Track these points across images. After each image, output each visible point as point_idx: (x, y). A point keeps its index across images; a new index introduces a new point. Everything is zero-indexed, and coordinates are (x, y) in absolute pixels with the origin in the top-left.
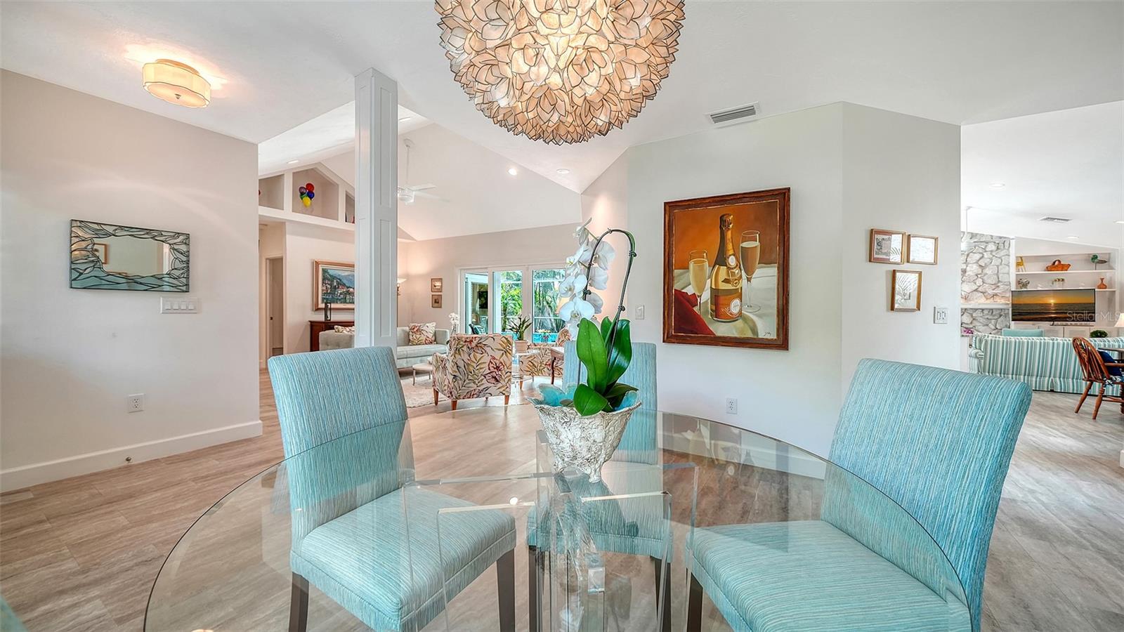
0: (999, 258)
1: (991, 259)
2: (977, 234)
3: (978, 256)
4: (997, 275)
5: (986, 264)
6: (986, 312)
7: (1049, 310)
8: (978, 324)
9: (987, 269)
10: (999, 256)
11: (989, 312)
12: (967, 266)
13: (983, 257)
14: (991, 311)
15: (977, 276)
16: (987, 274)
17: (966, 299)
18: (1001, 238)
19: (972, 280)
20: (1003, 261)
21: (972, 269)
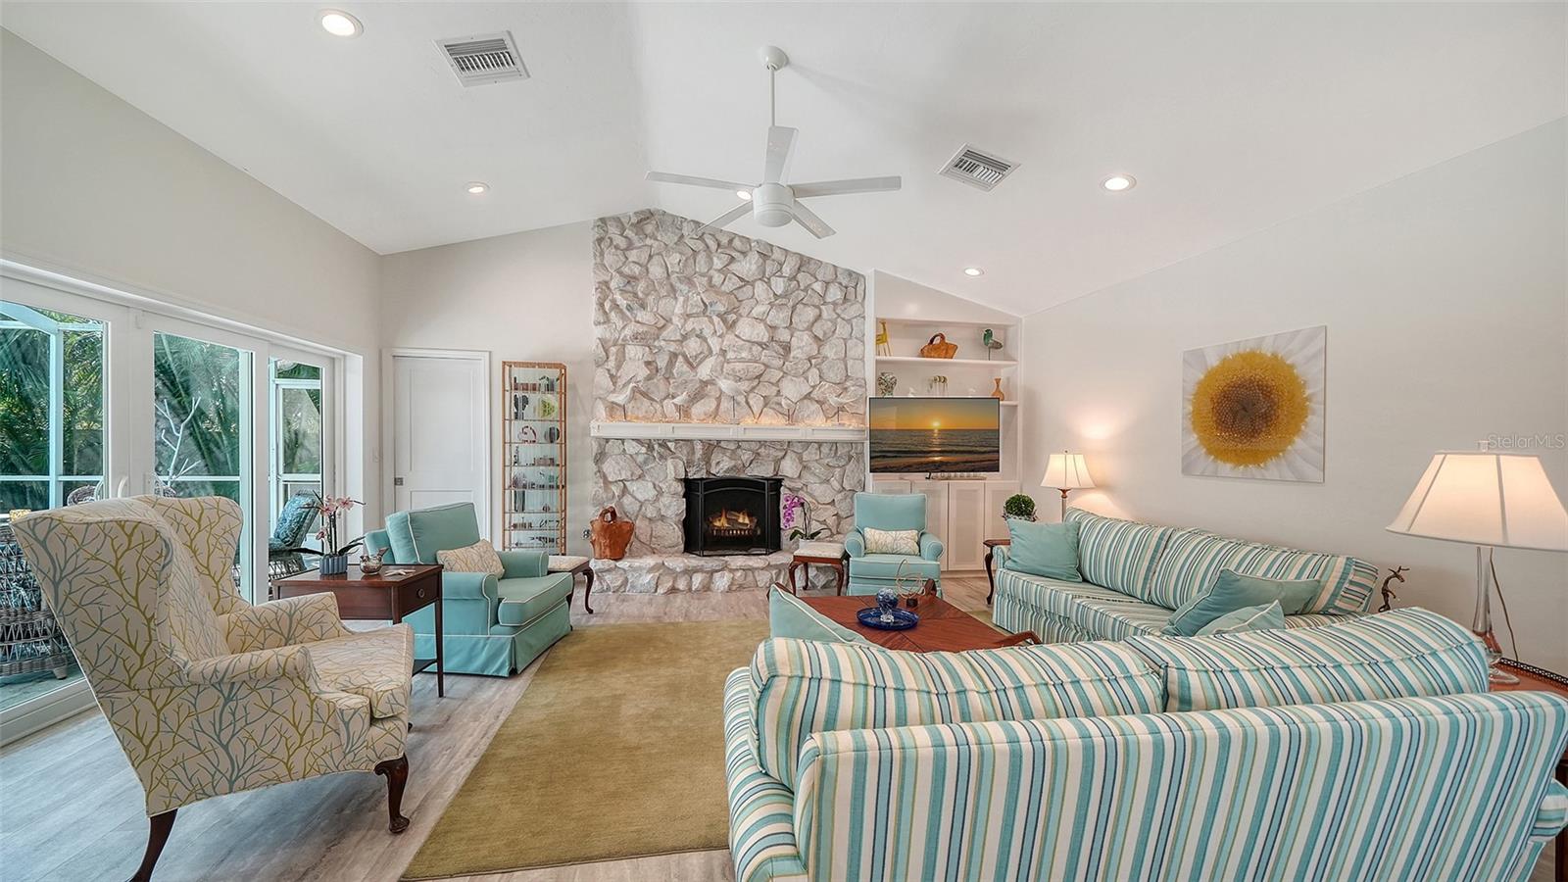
0: (849, 321)
1: (835, 323)
2: (810, 259)
3: (810, 313)
4: (844, 360)
5: (825, 334)
6: (825, 449)
7: (930, 444)
8: (812, 479)
9: (826, 347)
10: (847, 318)
11: (831, 450)
12: (792, 336)
13: (820, 316)
14: (834, 448)
15: (810, 361)
16: (827, 358)
17: (790, 416)
18: (850, 273)
19: (801, 371)
20: (855, 328)
21: (802, 344)
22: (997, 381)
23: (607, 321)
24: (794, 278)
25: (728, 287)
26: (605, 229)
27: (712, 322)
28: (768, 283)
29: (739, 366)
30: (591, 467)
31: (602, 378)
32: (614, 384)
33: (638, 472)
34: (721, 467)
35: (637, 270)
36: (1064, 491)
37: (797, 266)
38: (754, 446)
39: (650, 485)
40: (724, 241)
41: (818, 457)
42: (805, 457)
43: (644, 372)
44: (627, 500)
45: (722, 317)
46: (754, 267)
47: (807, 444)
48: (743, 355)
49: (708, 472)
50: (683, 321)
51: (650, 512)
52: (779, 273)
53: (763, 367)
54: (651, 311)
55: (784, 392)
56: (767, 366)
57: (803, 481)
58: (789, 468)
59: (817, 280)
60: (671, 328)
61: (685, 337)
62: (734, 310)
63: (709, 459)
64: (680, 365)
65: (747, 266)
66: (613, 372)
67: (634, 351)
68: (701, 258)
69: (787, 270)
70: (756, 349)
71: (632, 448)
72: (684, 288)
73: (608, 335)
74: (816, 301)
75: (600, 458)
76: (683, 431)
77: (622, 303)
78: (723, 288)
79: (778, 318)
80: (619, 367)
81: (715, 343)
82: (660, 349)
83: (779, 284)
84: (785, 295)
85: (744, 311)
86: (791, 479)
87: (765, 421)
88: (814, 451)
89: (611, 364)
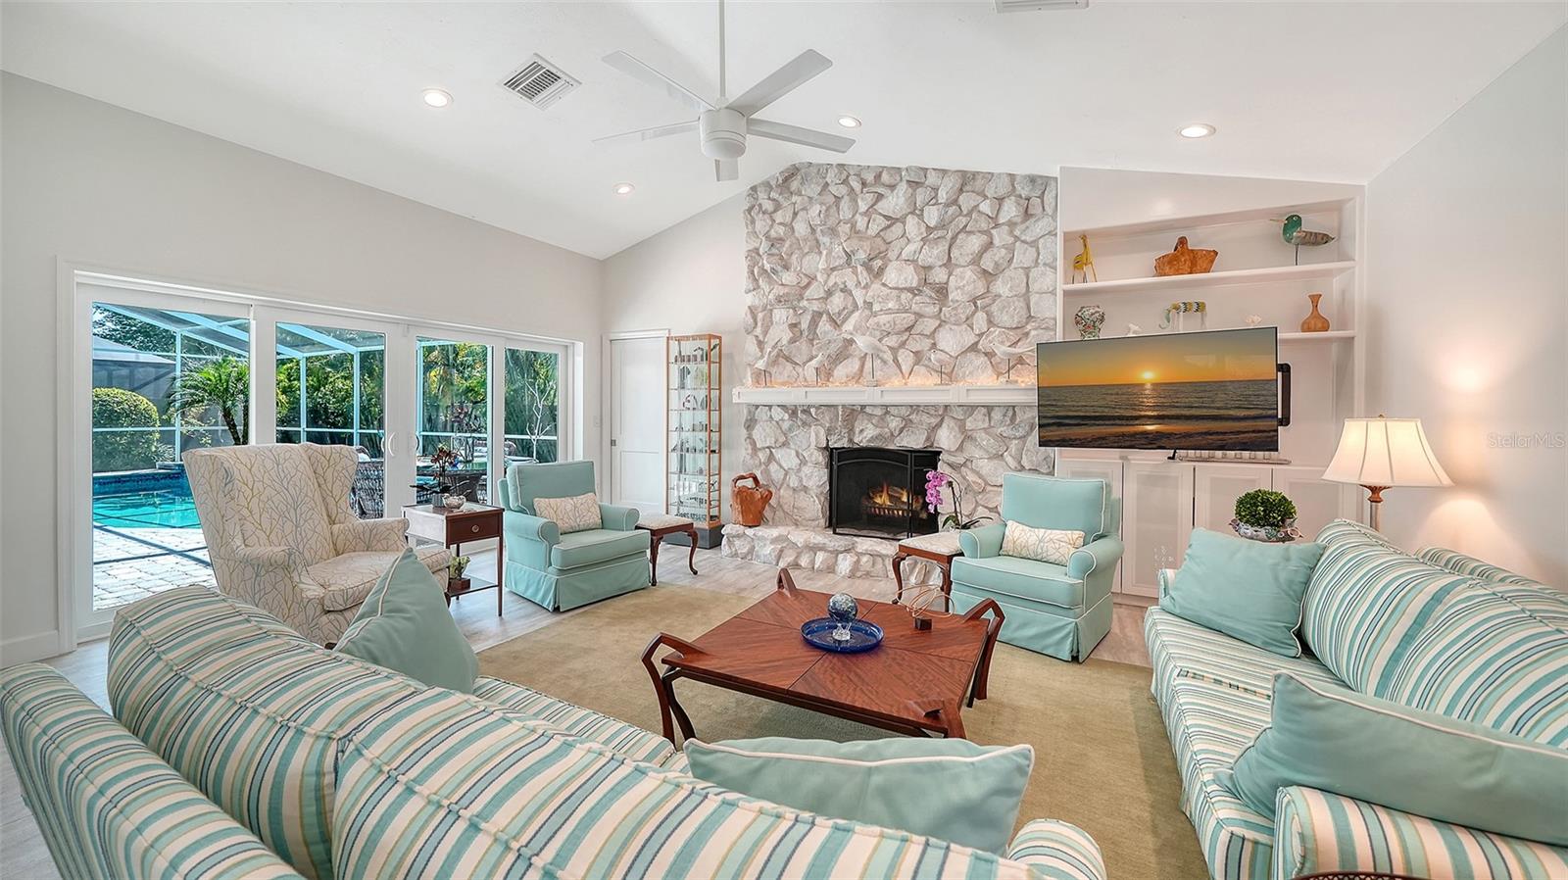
0: (1034, 244)
1: (1011, 249)
2: (975, 174)
3: (975, 243)
4: (1026, 296)
5: (997, 265)
6: (997, 415)
8: (977, 453)
9: (999, 282)
10: (1029, 239)
11: (1004, 415)
12: (950, 274)
13: (992, 243)
14: (1010, 413)
15: (975, 304)
16: (1000, 296)
17: (947, 374)
18: (1032, 180)
19: (964, 317)
20: (1042, 251)
21: (963, 283)
22: (1315, 299)
23: (757, 287)
24: (955, 202)
25: (874, 229)
26: (755, 196)
27: (855, 273)
28: (921, 216)
29: (883, 319)
30: (744, 432)
31: (751, 346)
32: (761, 350)
33: (782, 439)
34: (866, 435)
35: (781, 230)
36: (1375, 490)
37: (958, 186)
38: (904, 412)
39: (793, 453)
40: (870, 178)
41: (986, 425)
42: (969, 425)
43: (787, 335)
44: (773, 467)
45: (867, 266)
46: (902, 200)
47: (972, 408)
48: (890, 305)
49: (851, 441)
50: (826, 276)
51: (793, 482)
52: (933, 200)
53: (913, 317)
54: (795, 270)
55: (941, 345)
56: (919, 315)
57: (966, 455)
58: (945, 439)
59: (986, 197)
60: (815, 284)
61: (829, 293)
62: (882, 255)
63: (853, 426)
64: (824, 326)
65: (895, 202)
66: (761, 338)
67: (781, 315)
68: (845, 204)
69: (943, 196)
70: (906, 296)
71: (777, 414)
72: (825, 240)
73: (757, 302)
74: (984, 226)
75: (750, 424)
76: (818, 396)
77: (767, 267)
78: (869, 232)
79: (933, 255)
80: (765, 333)
81: (859, 295)
82: (805, 310)
83: (932, 216)
84: (942, 225)
85: (892, 255)
86: (949, 452)
87: (915, 381)
88: (980, 417)
89: (758, 331)
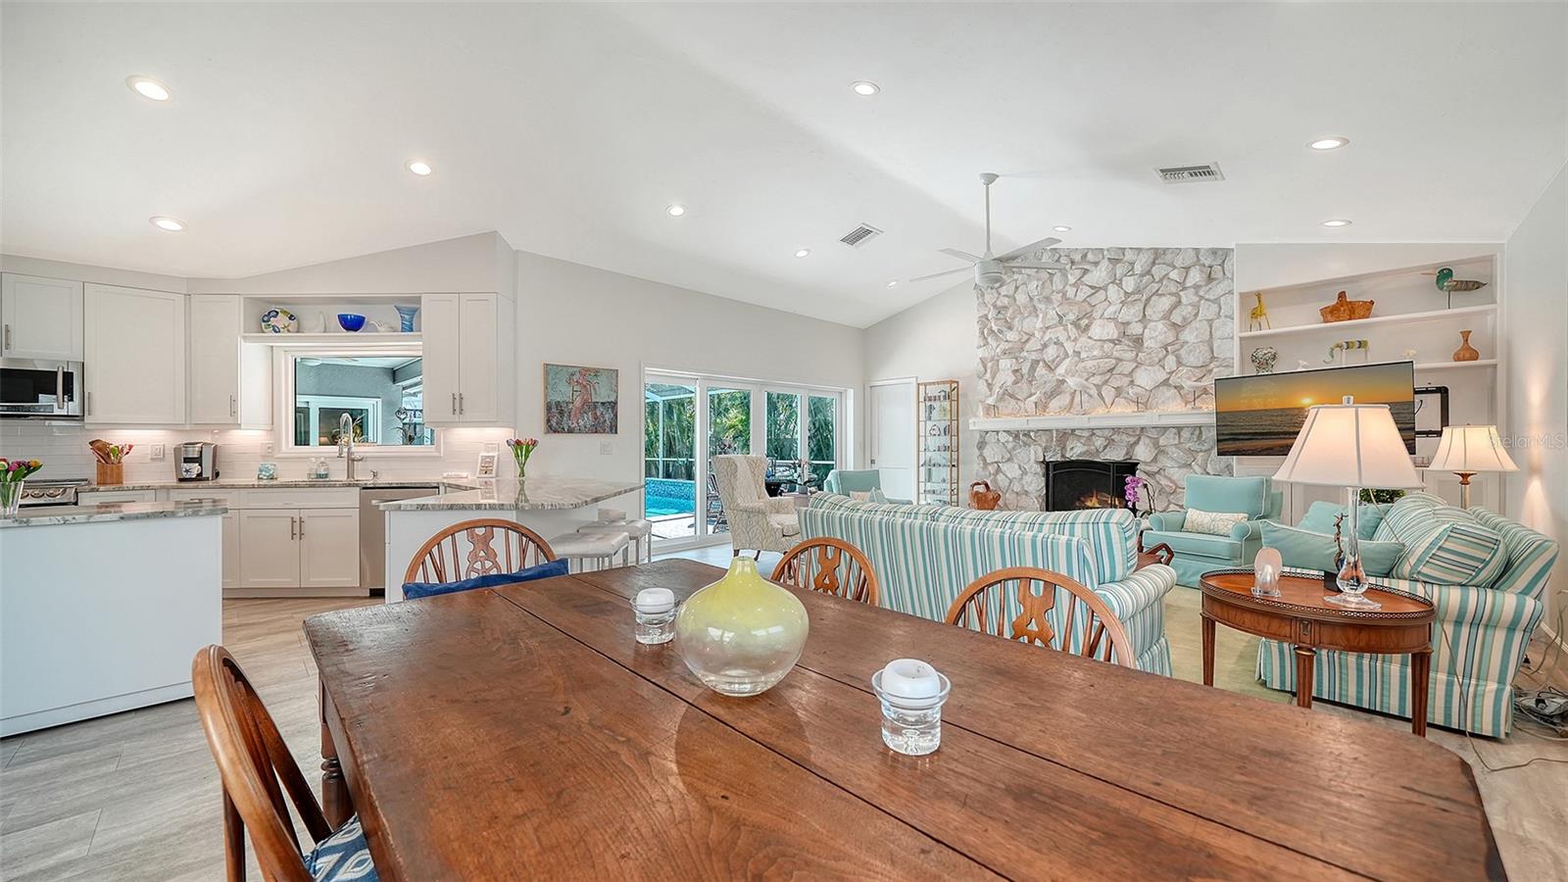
0: (1215, 301)
1: (1196, 306)
2: (1165, 251)
3: (1166, 303)
4: (1210, 342)
5: (1184, 318)
6: (1185, 434)
8: (1169, 464)
9: (1187, 331)
10: (1212, 298)
11: (1192, 434)
12: (1145, 328)
13: (1180, 302)
14: (1197, 432)
15: (1166, 350)
16: (1187, 342)
17: (1142, 403)
18: (1214, 252)
19: (1157, 360)
20: (1223, 307)
21: (1156, 334)
22: (1466, 335)
23: (986, 344)
24: (1149, 272)
25: (1081, 296)
27: (1066, 330)
28: (1120, 285)
29: (1090, 364)
30: (977, 452)
31: (982, 387)
32: (991, 390)
33: (1008, 456)
34: (1076, 451)
35: (1006, 301)
36: (1465, 476)
37: (1151, 260)
38: (1107, 433)
39: (1017, 466)
40: (1077, 257)
41: (1176, 442)
42: (1162, 442)
43: (1011, 379)
44: (1000, 477)
45: (1076, 324)
46: (1104, 274)
47: (1165, 429)
48: (1095, 353)
49: (1063, 456)
50: (1041, 333)
51: (1017, 487)
52: (1131, 272)
53: (1114, 361)
54: (1017, 330)
55: (1137, 382)
56: (1119, 360)
57: (1160, 465)
58: (1142, 453)
59: (1174, 267)
60: (1033, 340)
61: (1045, 346)
62: (1088, 315)
63: (1065, 445)
64: (1041, 370)
65: (1098, 275)
66: (990, 381)
67: (1006, 364)
68: (1057, 278)
69: (1138, 269)
70: (1108, 346)
71: (1004, 437)
72: (1041, 306)
73: (986, 355)
74: (1174, 290)
75: (982, 445)
76: (1037, 423)
77: (995, 328)
78: (1077, 299)
79: (1131, 313)
80: (993, 378)
81: (1069, 347)
82: (1025, 359)
83: (1129, 284)
84: (1138, 291)
85: (1096, 315)
86: (1146, 463)
87: (1116, 410)
88: (1172, 435)
89: (988, 375)
